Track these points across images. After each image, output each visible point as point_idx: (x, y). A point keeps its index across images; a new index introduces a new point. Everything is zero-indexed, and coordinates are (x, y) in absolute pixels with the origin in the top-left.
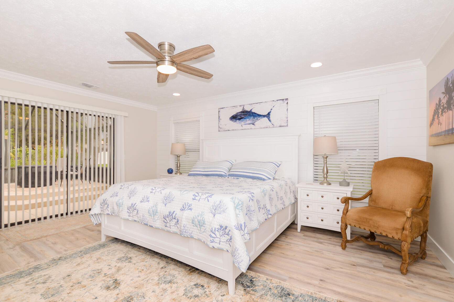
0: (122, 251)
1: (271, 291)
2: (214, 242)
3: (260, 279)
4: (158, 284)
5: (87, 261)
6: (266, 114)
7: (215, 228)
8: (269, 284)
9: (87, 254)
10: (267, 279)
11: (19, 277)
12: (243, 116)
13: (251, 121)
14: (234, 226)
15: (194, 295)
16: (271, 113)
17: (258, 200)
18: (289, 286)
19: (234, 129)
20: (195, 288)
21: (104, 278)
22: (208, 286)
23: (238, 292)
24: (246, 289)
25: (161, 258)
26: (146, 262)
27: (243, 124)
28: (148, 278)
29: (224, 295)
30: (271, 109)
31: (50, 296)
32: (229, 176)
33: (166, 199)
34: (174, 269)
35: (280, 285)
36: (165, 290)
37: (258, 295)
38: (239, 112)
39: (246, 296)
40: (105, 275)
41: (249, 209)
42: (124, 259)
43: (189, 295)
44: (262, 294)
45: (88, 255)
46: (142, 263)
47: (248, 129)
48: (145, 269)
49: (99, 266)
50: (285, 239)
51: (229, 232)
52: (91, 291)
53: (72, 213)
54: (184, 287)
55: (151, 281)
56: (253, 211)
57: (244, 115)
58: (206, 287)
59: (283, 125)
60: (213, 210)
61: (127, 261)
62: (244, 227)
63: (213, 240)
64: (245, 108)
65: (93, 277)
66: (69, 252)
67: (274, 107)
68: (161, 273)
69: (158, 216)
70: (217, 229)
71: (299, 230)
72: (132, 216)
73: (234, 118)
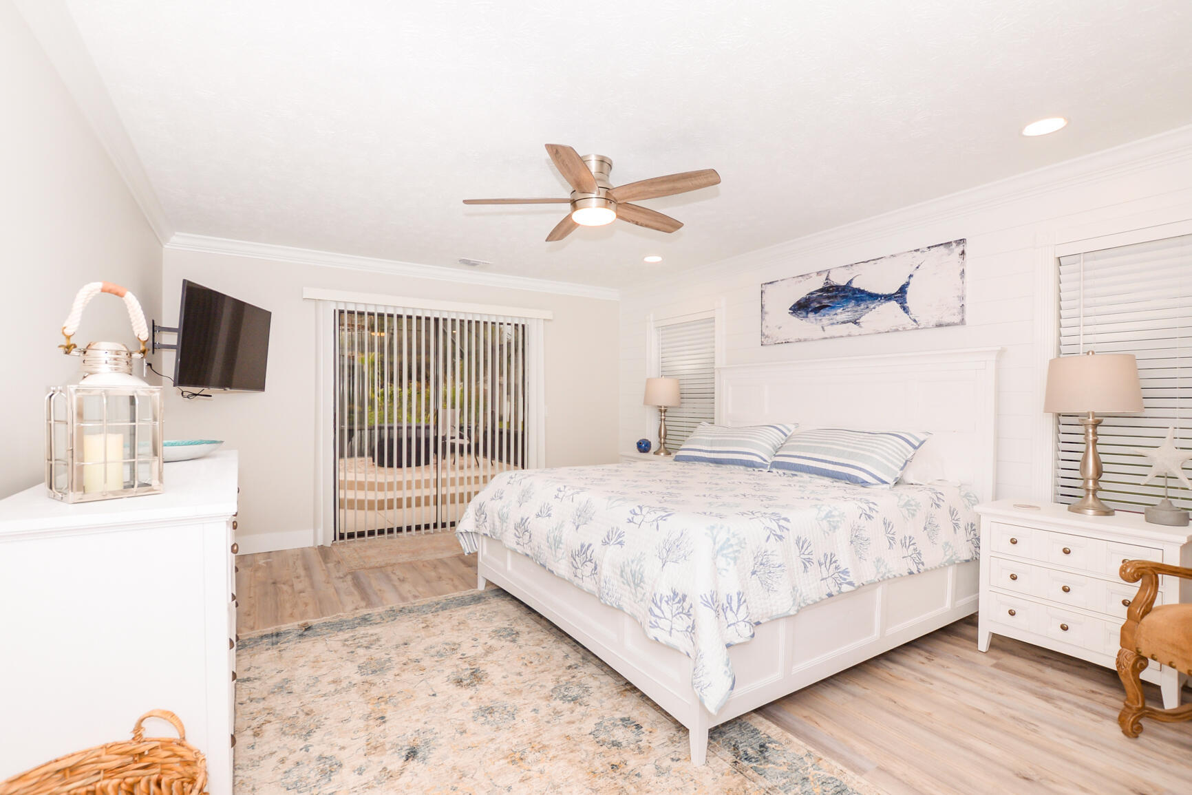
0: (508, 616)
1: (803, 786)
2: (659, 627)
3: (791, 748)
4: (548, 698)
5: (442, 623)
6: (894, 289)
7: (661, 595)
8: (807, 769)
9: (446, 609)
10: (809, 755)
11: (338, 629)
12: (825, 302)
13: (849, 313)
14: (701, 596)
15: (612, 739)
16: (910, 286)
17: (803, 539)
18: (866, 788)
19: (802, 337)
20: (621, 726)
21: (457, 663)
22: (651, 730)
23: (715, 764)
24: (739, 761)
25: (574, 646)
26: (543, 648)
27: (828, 322)
28: (535, 682)
29: (678, 760)
30: (911, 276)
31: (370, 672)
32: (771, 467)
33: (580, 516)
34: (592, 675)
35: (841, 778)
36: (557, 713)
37: (763, 785)
38: (817, 291)
39: (730, 777)
40: (462, 657)
41: (764, 560)
42: (505, 633)
43: (602, 737)
44: (776, 786)
45: (447, 613)
46: (535, 648)
47: (842, 337)
48: (536, 662)
49: (458, 636)
50: (923, 663)
51: (690, 610)
52: (431, 680)
53: (444, 525)
54: (599, 718)
55: (537, 688)
56: (779, 566)
57: (828, 298)
58: (647, 730)
59: (947, 320)
60: (664, 550)
61: (509, 638)
62: (737, 605)
63: (657, 623)
64: (831, 277)
65: (442, 656)
66: (419, 602)
67: (918, 268)
68: (563, 676)
69: (563, 551)
70: (666, 599)
71: (983, 643)
72: (522, 544)
73: (803, 307)
